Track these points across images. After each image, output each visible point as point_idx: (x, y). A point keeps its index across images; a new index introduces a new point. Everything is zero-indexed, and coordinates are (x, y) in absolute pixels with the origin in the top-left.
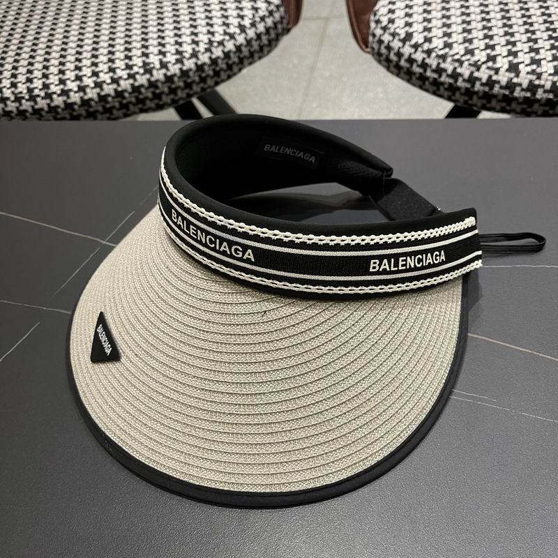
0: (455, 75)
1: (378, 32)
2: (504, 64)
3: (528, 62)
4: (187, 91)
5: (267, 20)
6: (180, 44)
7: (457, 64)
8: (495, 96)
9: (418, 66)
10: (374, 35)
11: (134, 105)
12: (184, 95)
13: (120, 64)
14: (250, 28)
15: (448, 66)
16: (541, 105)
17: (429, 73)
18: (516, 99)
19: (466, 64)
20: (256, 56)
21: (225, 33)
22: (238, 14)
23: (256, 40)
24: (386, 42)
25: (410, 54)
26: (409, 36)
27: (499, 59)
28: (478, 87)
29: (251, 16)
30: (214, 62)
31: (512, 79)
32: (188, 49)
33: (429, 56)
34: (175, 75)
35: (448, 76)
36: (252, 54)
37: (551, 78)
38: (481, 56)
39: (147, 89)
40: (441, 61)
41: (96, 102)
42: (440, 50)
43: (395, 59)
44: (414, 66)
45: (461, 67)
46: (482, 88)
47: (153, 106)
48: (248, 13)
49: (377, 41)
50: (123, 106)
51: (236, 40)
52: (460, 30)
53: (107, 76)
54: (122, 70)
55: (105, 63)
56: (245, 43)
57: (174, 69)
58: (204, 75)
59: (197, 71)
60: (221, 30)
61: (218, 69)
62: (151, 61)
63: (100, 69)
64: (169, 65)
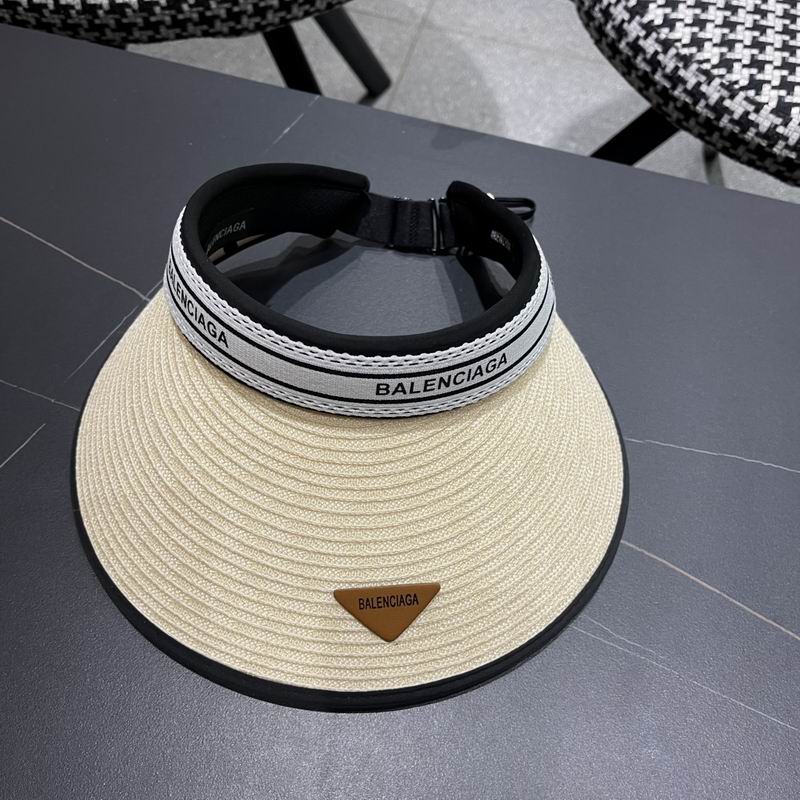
0: (696, 94)
2: (770, 99)
4: (283, 14)
7: (703, 78)
8: (745, 143)
9: (645, 60)
11: (196, 24)
12: (277, 20)
15: (690, 76)
17: (658, 77)
18: (774, 156)
19: (717, 81)
25: (638, 38)
26: (641, 7)
27: (766, 88)
28: (724, 121)
31: (776, 126)
33: (665, 52)
35: (685, 91)
38: (741, 75)
40: (681, 65)
41: (134, 11)
42: (684, 46)
43: (612, 34)
44: (639, 58)
45: (709, 84)
46: (730, 126)
47: (225, 29)
50: (176, 23)
52: (720, 21)
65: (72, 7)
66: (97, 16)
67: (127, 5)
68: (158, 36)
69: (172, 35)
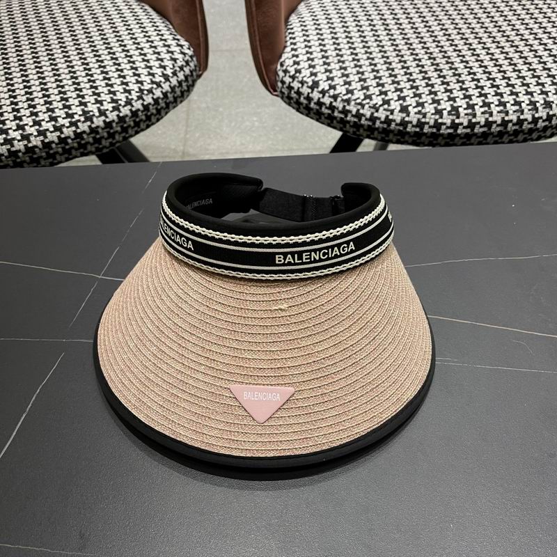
0: (359, 115)
1: (287, 80)
2: (396, 106)
3: (414, 104)
4: (123, 134)
5: (185, 69)
6: (114, 93)
7: (359, 107)
8: (392, 131)
9: (326, 108)
10: (283, 82)
11: (76, 149)
12: (121, 139)
13: (60, 113)
14: (172, 77)
15: (353, 108)
16: (427, 137)
17: (336, 114)
18: (408, 133)
19: (367, 106)
20: (179, 100)
22: (160, 64)
23: (178, 87)
24: (296, 88)
25: (319, 99)
26: (315, 84)
27: (392, 102)
28: (378, 124)
29: (172, 67)
30: (146, 107)
31: (404, 118)
32: (122, 97)
33: (336, 100)
34: (113, 121)
35: (353, 116)
36: (175, 99)
37: (433, 116)
38: (378, 100)
39: (88, 134)
40: (346, 104)
41: (40, 149)
42: (344, 95)
43: (305, 102)
44: (323, 108)
45: (363, 109)
46: (381, 125)
47: (94, 149)
48: (169, 63)
49: (287, 87)
50: (65, 151)
51: (162, 88)
52: (357, 80)
53: (49, 124)
54: (63, 118)
55: (44, 113)
56: (170, 90)
57: (112, 116)
58: (138, 120)
59: (132, 116)
60: (148, 79)
61: (149, 114)
62: (90, 109)
63: (41, 118)
64: (107, 112)
65: (3, 155)
66: (19, 157)
67: (36, 147)
68: (56, 161)
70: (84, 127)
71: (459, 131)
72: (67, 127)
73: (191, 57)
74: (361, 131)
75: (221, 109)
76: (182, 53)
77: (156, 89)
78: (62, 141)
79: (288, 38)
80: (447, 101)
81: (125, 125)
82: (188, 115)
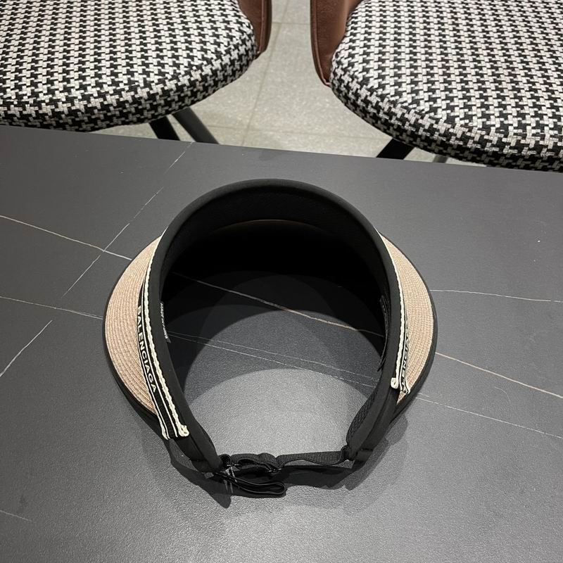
0: (403, 120)
1: (339, 72)
2: (443, 116)
3: (462, 116)
5: (240, 48)
6: (163, 65)
7: (405, 111)
8: (435, 141)
9: (372, 107)
10: (335, 74)
12: (164, 112)
13: (107, 80)
14: (225, 55)
15: (398, 111)
16: (471, 152)
17: (381, 115)
18: (451, 145)
19: (413, 111)
20: (229, 79)
21: (204, 58)
22: (215, 40)
23: (230, 66)
24: (346, 82)
25: (367, 96)
26: (366, 81)
27: (439, 110)
28: (421, 132)
29: (226, 44)
30: (193, 84)
31: (449, 129)
32: (169, 70)
33: (382, 101)
34: (157, 93)
35: (397, 119)
37: (479, 132)
38: (425, 106)
39: (131, 104)
40: (392, 106)
41: (83, 113)
42: (392, 96)
43: (353, 97)
44: (369, 107)
45: (409, 113)
46: (424, 133)
47: (135, 119)
48: (224, 40)
49: (338, 80)
50: (107, 118)
51: (213, 65)
52: (409, 82)
53: (94, 90)
54: (109, 85)
55: (92, 78)
56: (220, 68)
57: (157, 89)
58: (182, 95)
59: (177, 91)
60: (199, 55)
61: (195, 90)
62: (136, 79)
63: (88, 83)
64: (152, 84)
65: (47, 114)
66: (61, 118)
67: (79, 110)
68: (97, 127)
69: (105, 126)
70: (127, 96)
71: (505, 151)
72: (111, 95)
73: (249, 36)
74: (404, 135)
75: (295, 86)
76: (240, 31)
77: (205, 66)
78: (105, 107)
79: (350, 28)
80: (498, 117)
81: (169, 99)
82: (261, 88)
